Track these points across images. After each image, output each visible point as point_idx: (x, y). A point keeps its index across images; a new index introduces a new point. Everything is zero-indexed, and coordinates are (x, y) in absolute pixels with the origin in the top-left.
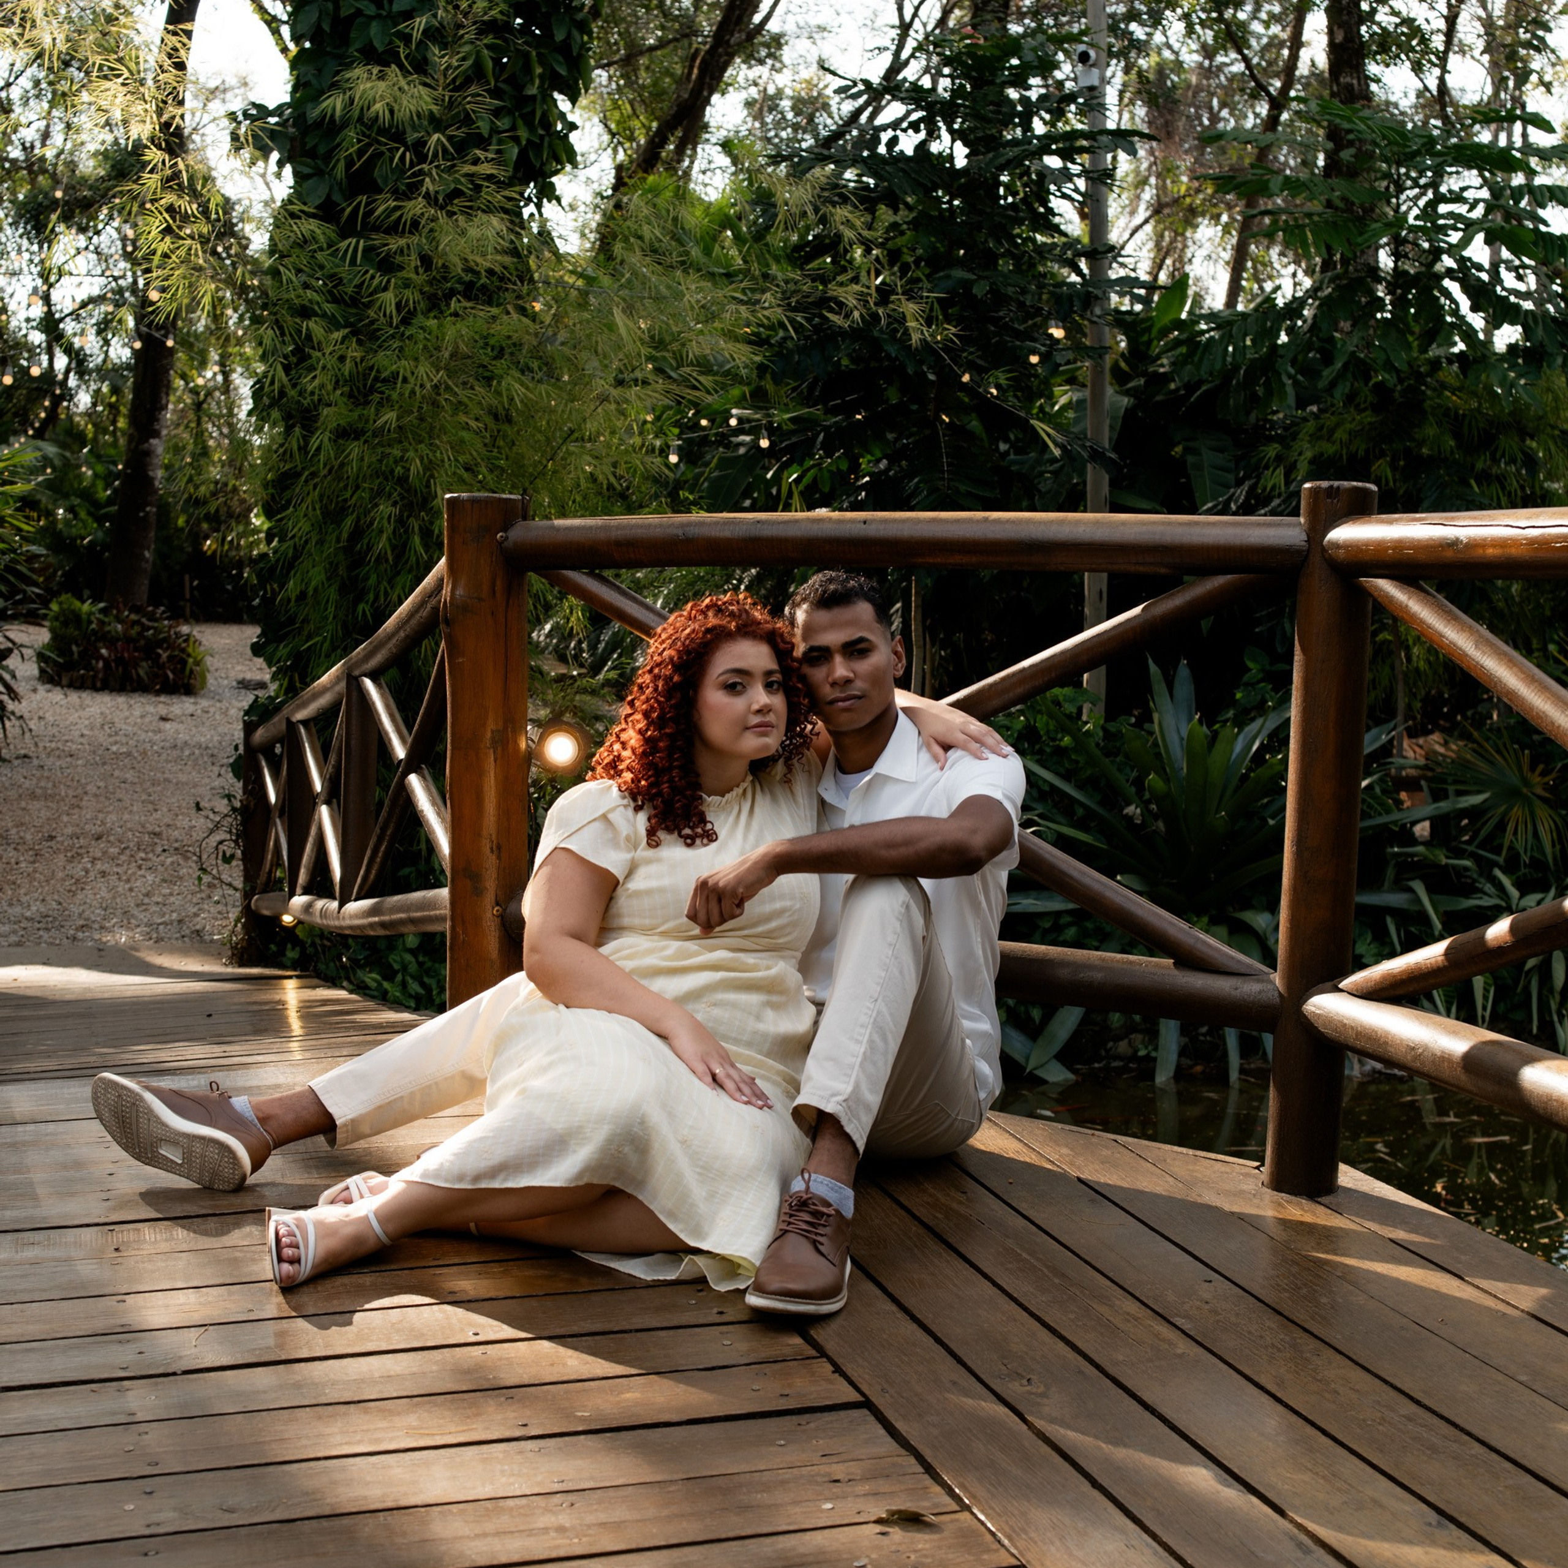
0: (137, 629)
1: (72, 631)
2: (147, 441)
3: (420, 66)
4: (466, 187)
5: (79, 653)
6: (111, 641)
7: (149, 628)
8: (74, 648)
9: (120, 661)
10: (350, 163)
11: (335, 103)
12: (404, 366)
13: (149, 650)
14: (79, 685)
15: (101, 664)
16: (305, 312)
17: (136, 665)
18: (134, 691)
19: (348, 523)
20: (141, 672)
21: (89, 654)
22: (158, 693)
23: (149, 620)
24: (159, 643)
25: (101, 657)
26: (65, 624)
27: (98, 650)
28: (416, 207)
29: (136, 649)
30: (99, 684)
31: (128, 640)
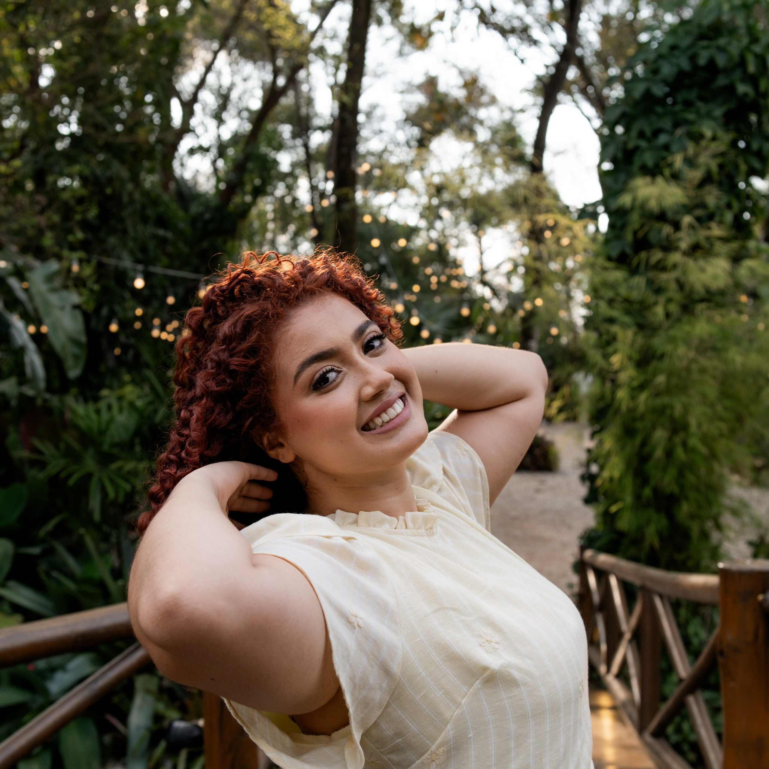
3: (676, 177)
4: (704, 243)
10: (635, 233)
11: (626, 200)
12: (669, 348)
16: (611, 321)
19: (638, 440)
28: (676, 257)
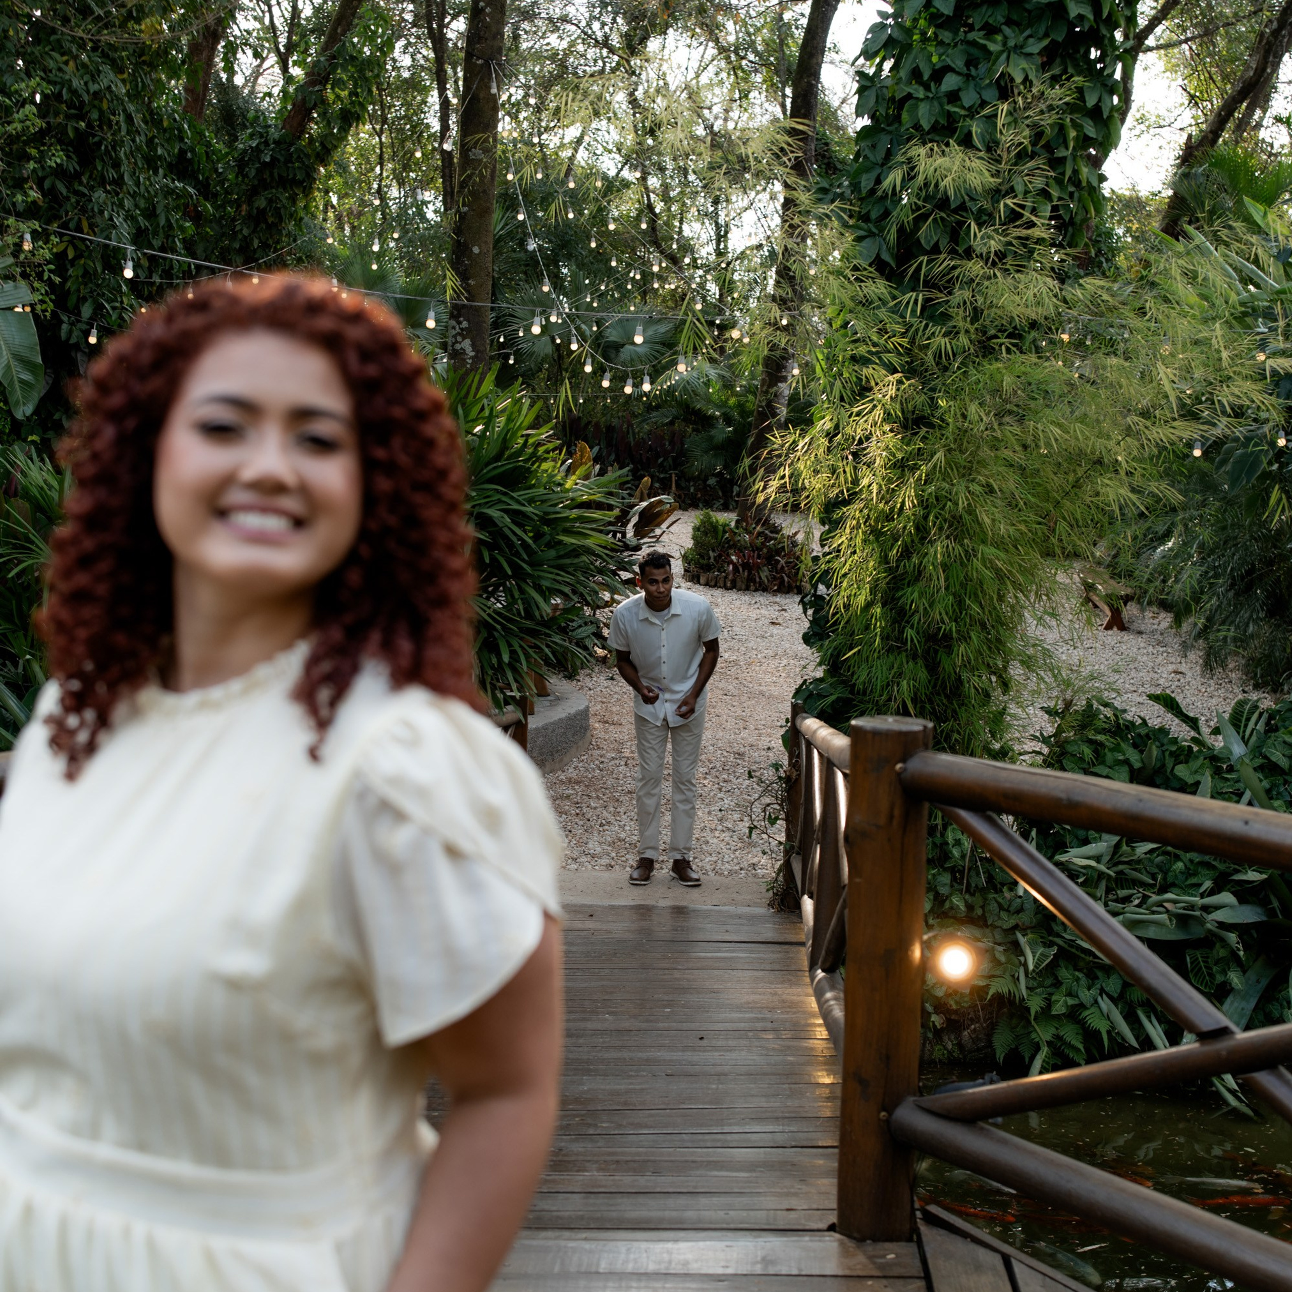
0: (761, 539)
1: (711, 540)
2: (776, 385)
5: (715, 558)
6: (740, 549)
7: (772, 539)
8: (711, 553)
9: (746, 566)
13: (770, 558)
14: (712, 584)
15: (731, 567)
17: (758, 568)
18: (756, 590)
20: (763, 575)
21: (722, 559)
22: (775, 593)
23: (772, 532)
24: (779, 551)
25: (732, 562)
26: (705, 533)
27: (728, 555)
29: (759, 557)
30: (729, 585)
31: (754, 548)
